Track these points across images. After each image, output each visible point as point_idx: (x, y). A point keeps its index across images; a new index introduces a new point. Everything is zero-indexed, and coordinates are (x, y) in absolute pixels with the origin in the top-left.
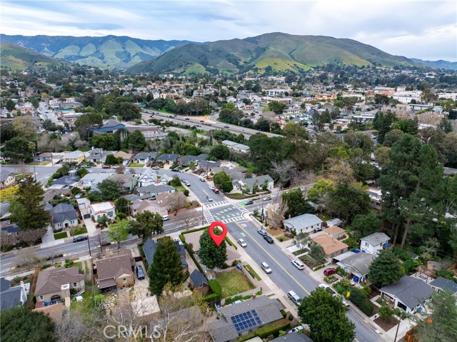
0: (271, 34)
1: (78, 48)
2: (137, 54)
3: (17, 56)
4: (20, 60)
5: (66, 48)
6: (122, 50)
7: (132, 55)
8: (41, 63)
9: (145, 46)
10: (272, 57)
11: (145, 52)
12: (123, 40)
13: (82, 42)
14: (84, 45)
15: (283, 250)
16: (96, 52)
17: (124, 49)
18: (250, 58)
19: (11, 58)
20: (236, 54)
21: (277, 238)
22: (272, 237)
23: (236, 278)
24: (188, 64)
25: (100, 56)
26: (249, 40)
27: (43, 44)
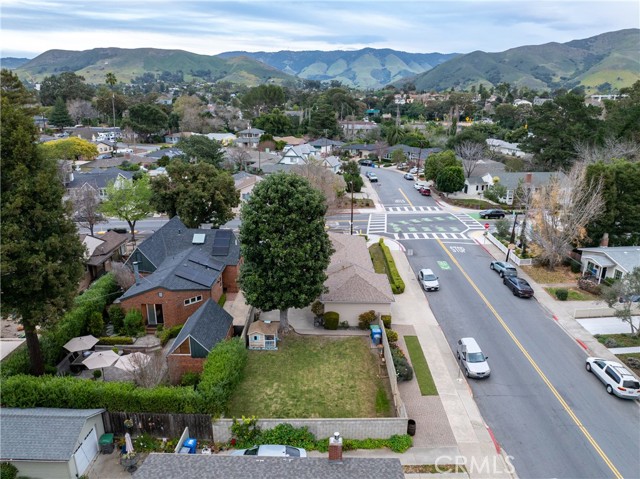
0: (618, 32)
1: (325, 66)
2: (400, 73)
3: (250, 71)
4: (253, 76)
5: (311, 67)
6: (381, 68)
7: (392, 75)
8: (275, 80)
9: (412, 62)
10: (614, 68)
11: (412, 71)
12: (384, 54)
13: (329, 58)
14: (333, 62)
15: (563, 322)
16: (347, 71)
17: (383, 65)
18: (572, 72)
19: (244, 73)
20: (549, 66)
21: (549, 291)
22: (534, 285)
23: (344, 364)
24: (469, 80)
25: (351, 75)
26: (575, 44)
27: (285, 62)
